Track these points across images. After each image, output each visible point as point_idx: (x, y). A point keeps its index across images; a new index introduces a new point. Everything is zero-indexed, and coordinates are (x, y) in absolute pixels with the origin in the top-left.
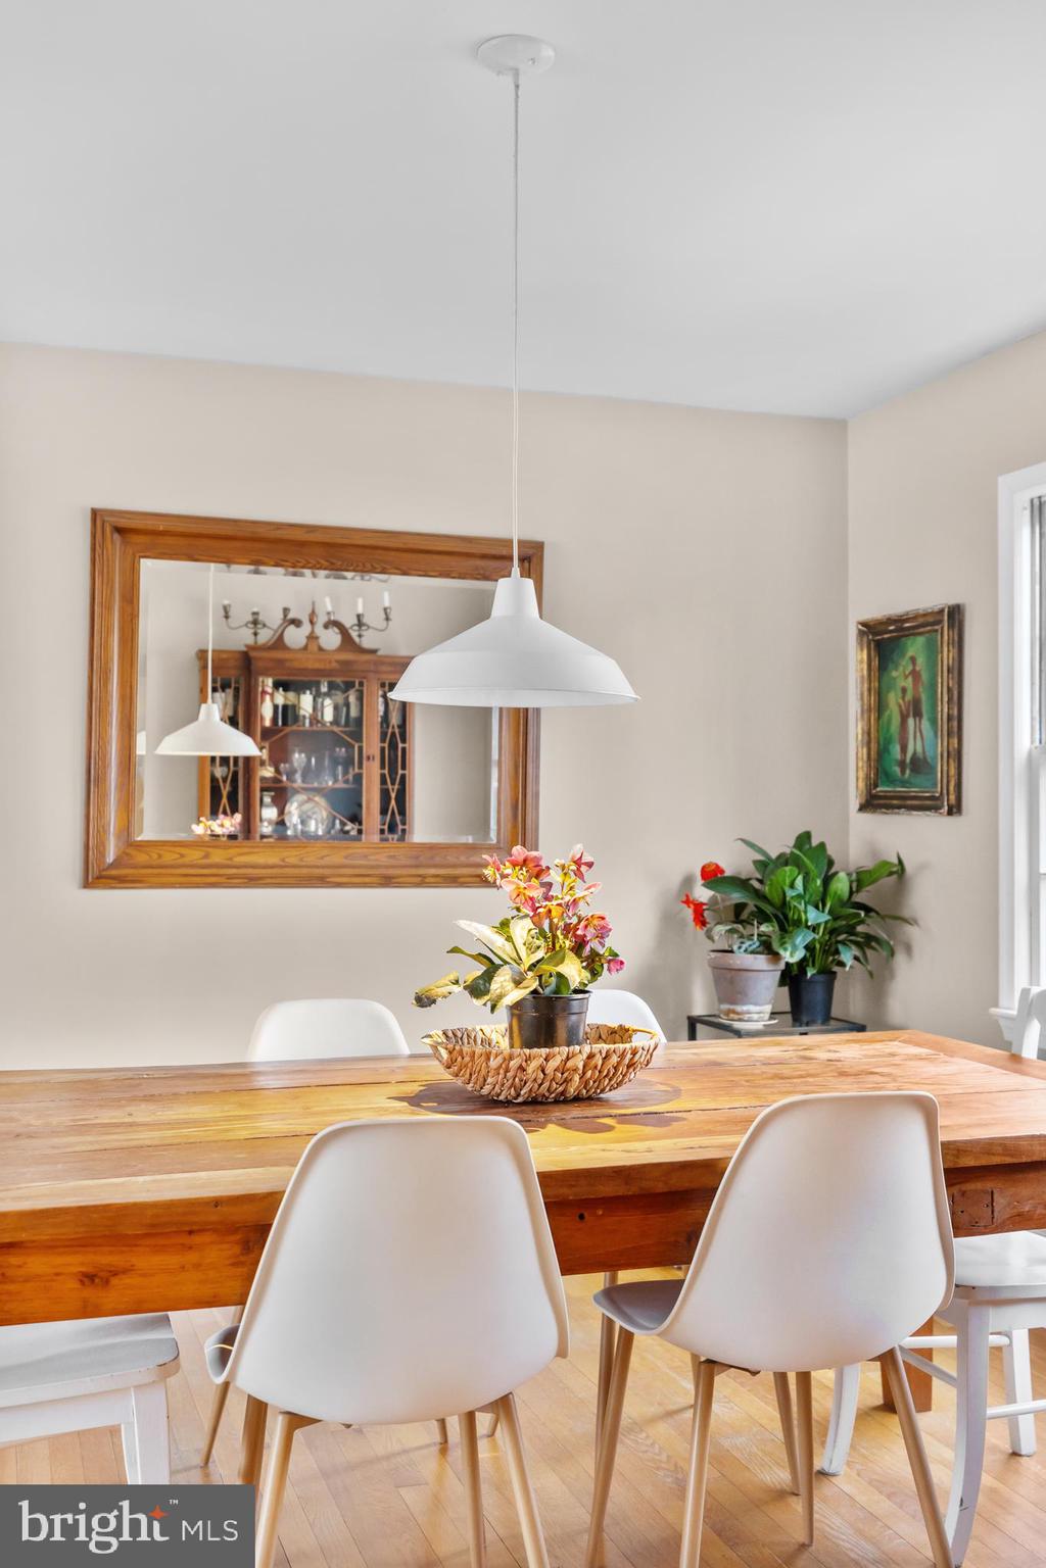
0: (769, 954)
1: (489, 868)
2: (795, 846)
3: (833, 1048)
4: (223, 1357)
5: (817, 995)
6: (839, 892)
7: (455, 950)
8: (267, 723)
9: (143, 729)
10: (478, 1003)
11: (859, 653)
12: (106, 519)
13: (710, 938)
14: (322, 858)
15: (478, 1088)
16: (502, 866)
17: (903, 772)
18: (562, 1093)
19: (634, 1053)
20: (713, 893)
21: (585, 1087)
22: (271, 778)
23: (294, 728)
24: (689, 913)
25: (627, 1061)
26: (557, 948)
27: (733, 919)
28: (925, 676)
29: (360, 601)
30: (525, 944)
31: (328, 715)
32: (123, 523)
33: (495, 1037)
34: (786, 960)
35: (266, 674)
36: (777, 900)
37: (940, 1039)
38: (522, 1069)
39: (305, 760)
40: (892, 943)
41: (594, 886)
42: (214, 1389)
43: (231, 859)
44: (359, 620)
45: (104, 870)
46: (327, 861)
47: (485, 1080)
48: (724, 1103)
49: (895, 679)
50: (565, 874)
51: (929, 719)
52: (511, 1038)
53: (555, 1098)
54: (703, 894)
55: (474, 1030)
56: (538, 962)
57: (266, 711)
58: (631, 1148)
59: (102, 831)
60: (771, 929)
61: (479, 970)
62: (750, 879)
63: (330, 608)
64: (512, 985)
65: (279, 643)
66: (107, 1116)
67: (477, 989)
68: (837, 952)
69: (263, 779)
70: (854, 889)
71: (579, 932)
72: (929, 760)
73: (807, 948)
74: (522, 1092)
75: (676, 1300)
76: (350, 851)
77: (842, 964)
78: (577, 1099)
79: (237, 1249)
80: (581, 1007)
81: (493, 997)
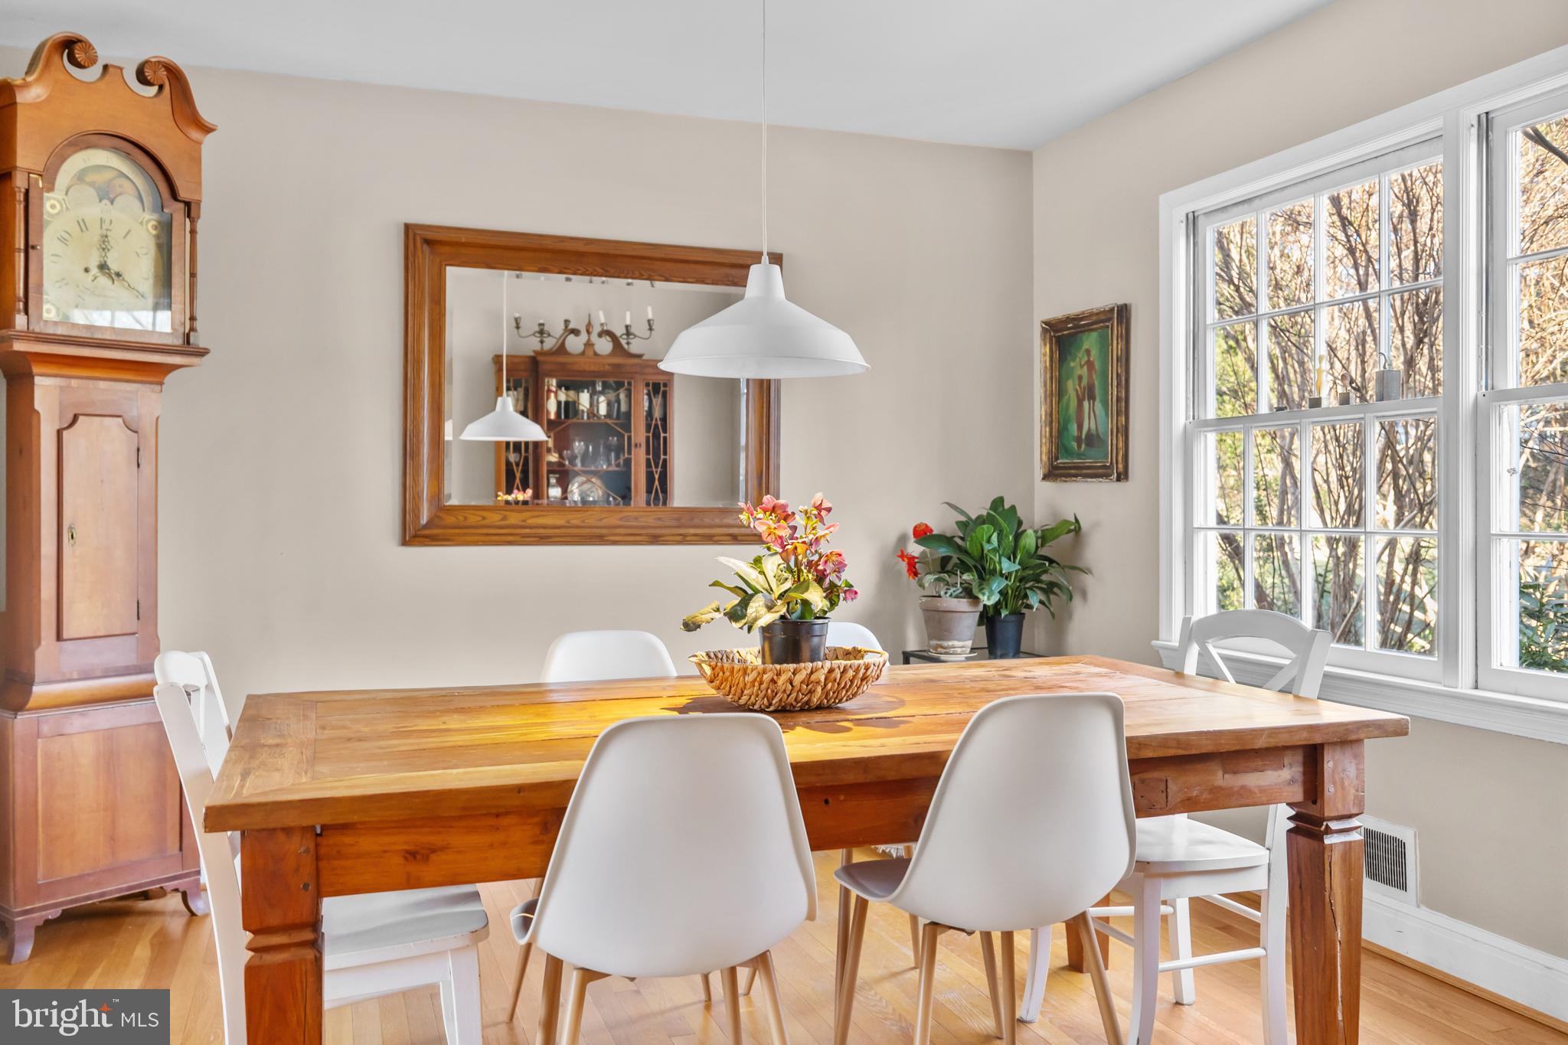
0: (970, 598)
1: (744, 513)
2: (991, 509)
3: (1027, 668)
4: (526, 923)
5: (1010, 631)
6: (1027, 546)
7: (716, 584)
8: (552, 417)
9: (450, 418)
10: (736, 625)
11: (1043, 347)
12: (418, 232)
13: (922, 586)
14: (601, 520)
15: (736, 698)
16: (755, 512)
17: (1079, 446)
18: (807, 703)
19: (867, 668)
20: (924, 548)
21: (826, 698)
22: (555, 462)
23: (575, 420)
24: (903, 566)
25: (861, 675)
26: (802, 579)
27: (940, 570)
28: (1097, 365)
29: (628, 314)
30: (775, 577)
31: (603, 410)
32: (430, 235)
33: (750, 658)
34: (984, 603)
35: (552, 376)
36: (976, 553)
37: (1115, 661)
38: (773, 681)
39: (584, 447)
40: (1071, 588)
41: (833, 526)
42: (519, 950)
43: (524, 521)
44: (627, 330)
45: (419, 530)
46: (605, 522)
47: (742, 692)
48: (942, 710)
49: (1073, 368)
50: (808, 518)
51: (1101, 401)
52: (764, 657)
53: (801, 707)
54: (915, 549)
55: (732, 652)
56: (786, 592)
57: (552, 406)
58: (867, 744)
59: (417, 497)
60: (971, 577)
61: (736, 600)
62: (954, 537)
63: (603, 320)
64: (765, 610)
65: (561, 349)
66: (424, 724)
67: (735, 615)
68: (1026, 596)
69: (549, 463)
70: (1039, 545)
71: (820, 567)
72: (1102, 436)
73: (1000, 592)
74: (774, 702)
75: (905, 873)
76: (623, 515)
77: (1030, 607)
78: (819, 708)
79: (537, 831)
80: (822, 630)
81: (750, 619)
